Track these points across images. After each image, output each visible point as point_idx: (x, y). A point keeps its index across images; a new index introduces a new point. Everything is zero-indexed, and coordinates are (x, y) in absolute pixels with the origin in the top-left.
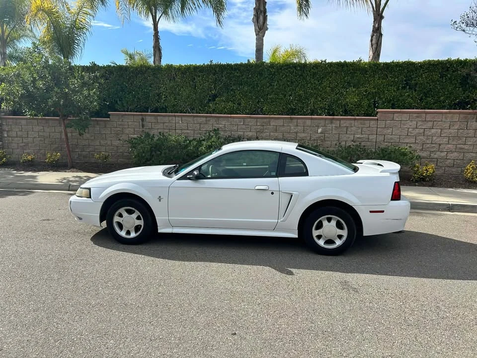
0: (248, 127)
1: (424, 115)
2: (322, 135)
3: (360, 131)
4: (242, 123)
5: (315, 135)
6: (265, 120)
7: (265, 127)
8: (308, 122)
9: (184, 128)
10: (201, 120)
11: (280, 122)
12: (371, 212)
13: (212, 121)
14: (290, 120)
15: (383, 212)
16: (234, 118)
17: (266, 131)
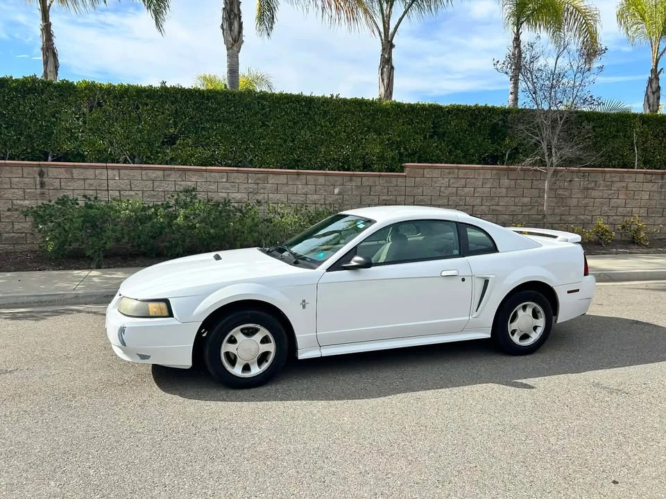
0: (235, 186)
1: (457, 171)
2: (339, 197)
3: (386, 191)
4: (224, 180)
5: (330, 197)
6: (260, 175)
7: (260, 186)
8: (321, 180)
9: (123, 187)
10: (154, 175)
11: (283, 179)
12: (569, 292)
13: (174, 176)
14: (296, 176)
15: (578, 290)
16: (211, 171)
17: (262, 191)
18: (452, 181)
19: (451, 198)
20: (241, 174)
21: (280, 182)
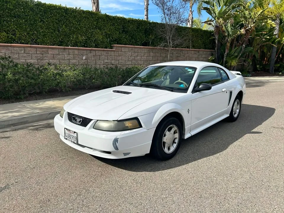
2: (86, 61)
5: (81, 61)
11: (56, 52)
14: (63, 50)
16: (14, 47)
17: (46, 58)
18: (133, 53)
19: (133, 61)
20: (33, 49)
21: (56, 53)
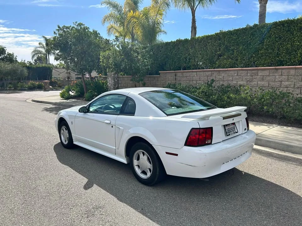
0: (241, 78)
4: (236, 75)
5: (299, 83)
6: (254, 71)
7: (254, 77)
8: (292, 72)
9: (197, 79)
10: (208, 74)
11: (267, 73)
12: (167, 153)
13: (215, 74)
14: (275, 71)
15: (177, 155)
16: (230, 71)
17: (255, 80)
20: (244, 71)
21: (265, 75)
